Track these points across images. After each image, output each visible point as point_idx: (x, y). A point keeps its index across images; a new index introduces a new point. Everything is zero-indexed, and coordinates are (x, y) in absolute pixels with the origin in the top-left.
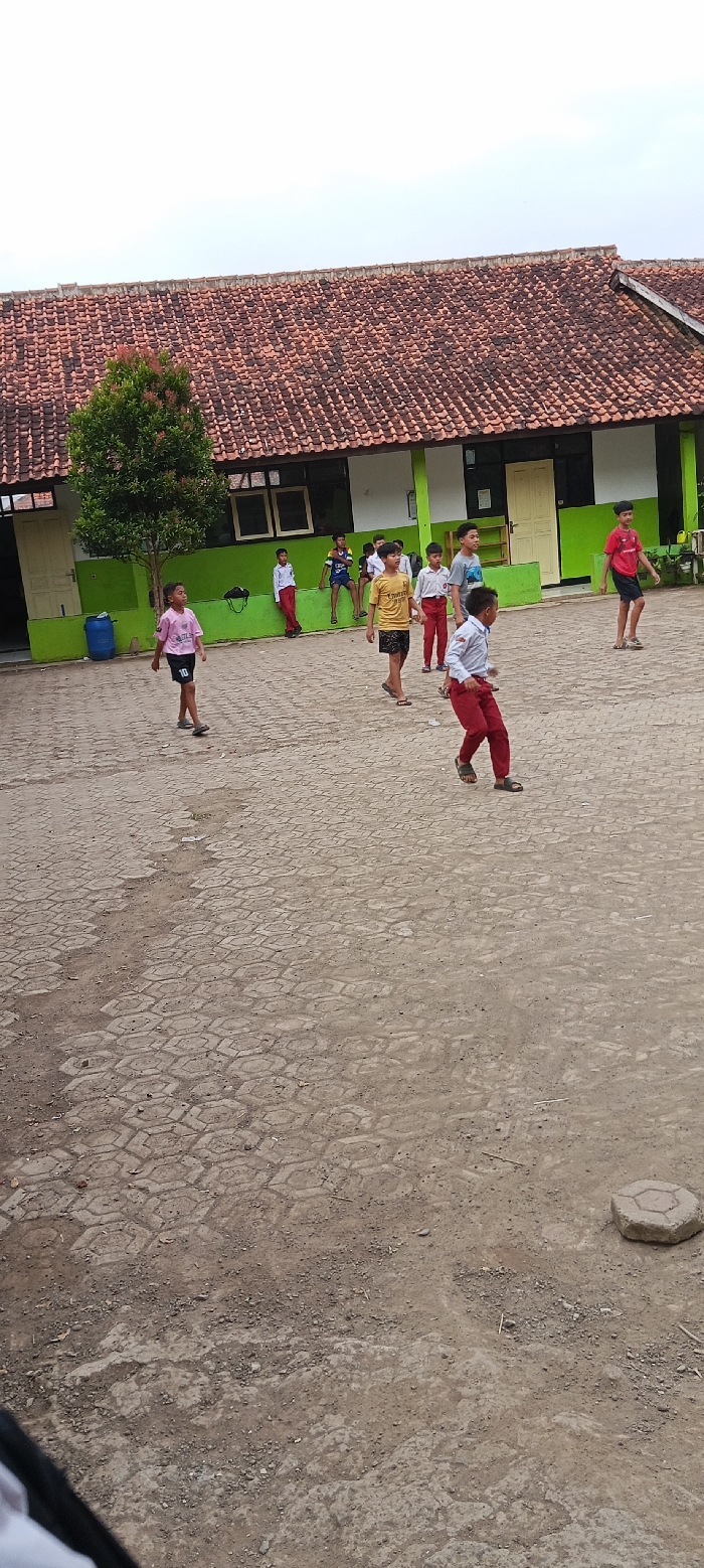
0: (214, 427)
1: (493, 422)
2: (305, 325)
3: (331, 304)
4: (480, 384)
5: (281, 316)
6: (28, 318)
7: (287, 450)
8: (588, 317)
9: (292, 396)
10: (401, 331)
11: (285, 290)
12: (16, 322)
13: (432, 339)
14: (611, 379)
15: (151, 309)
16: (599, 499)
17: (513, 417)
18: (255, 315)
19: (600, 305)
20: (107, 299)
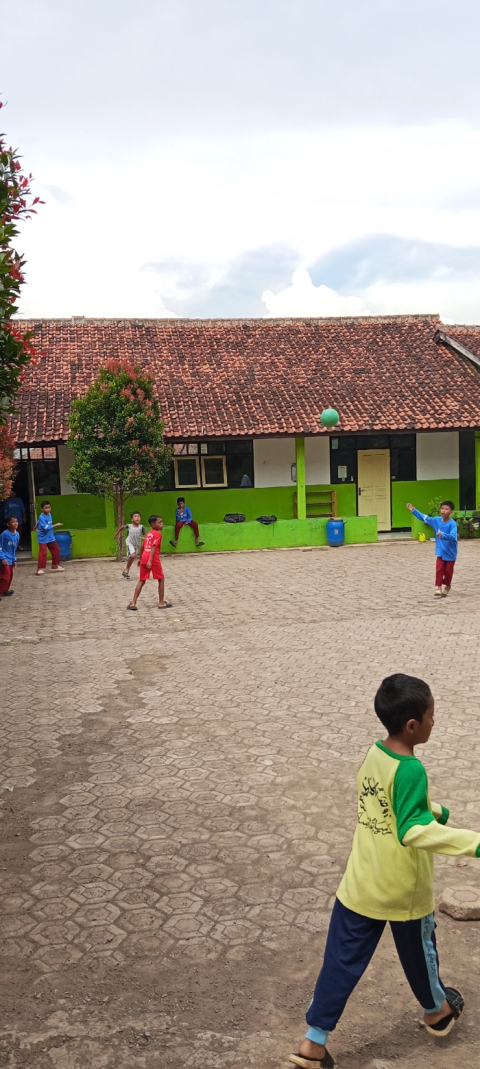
0: (167, 415)
1: (350, 423)
2: (232, 354)
3: (250, 341)
4: (343, 398)
5: (216, 347)
6: (50, 336)
7: (214, 433)
8: (418, 360)
9: (219, 398)
10: (294, 361)
11: (220, 330)
12: (42, 339)
13: (314, 367)
14: (431, 401)
15: (131, 336)
16: (420, 476)
17: (364, 421)
18: (199, 345)
19: (426, 352)
20: (103, 328)
